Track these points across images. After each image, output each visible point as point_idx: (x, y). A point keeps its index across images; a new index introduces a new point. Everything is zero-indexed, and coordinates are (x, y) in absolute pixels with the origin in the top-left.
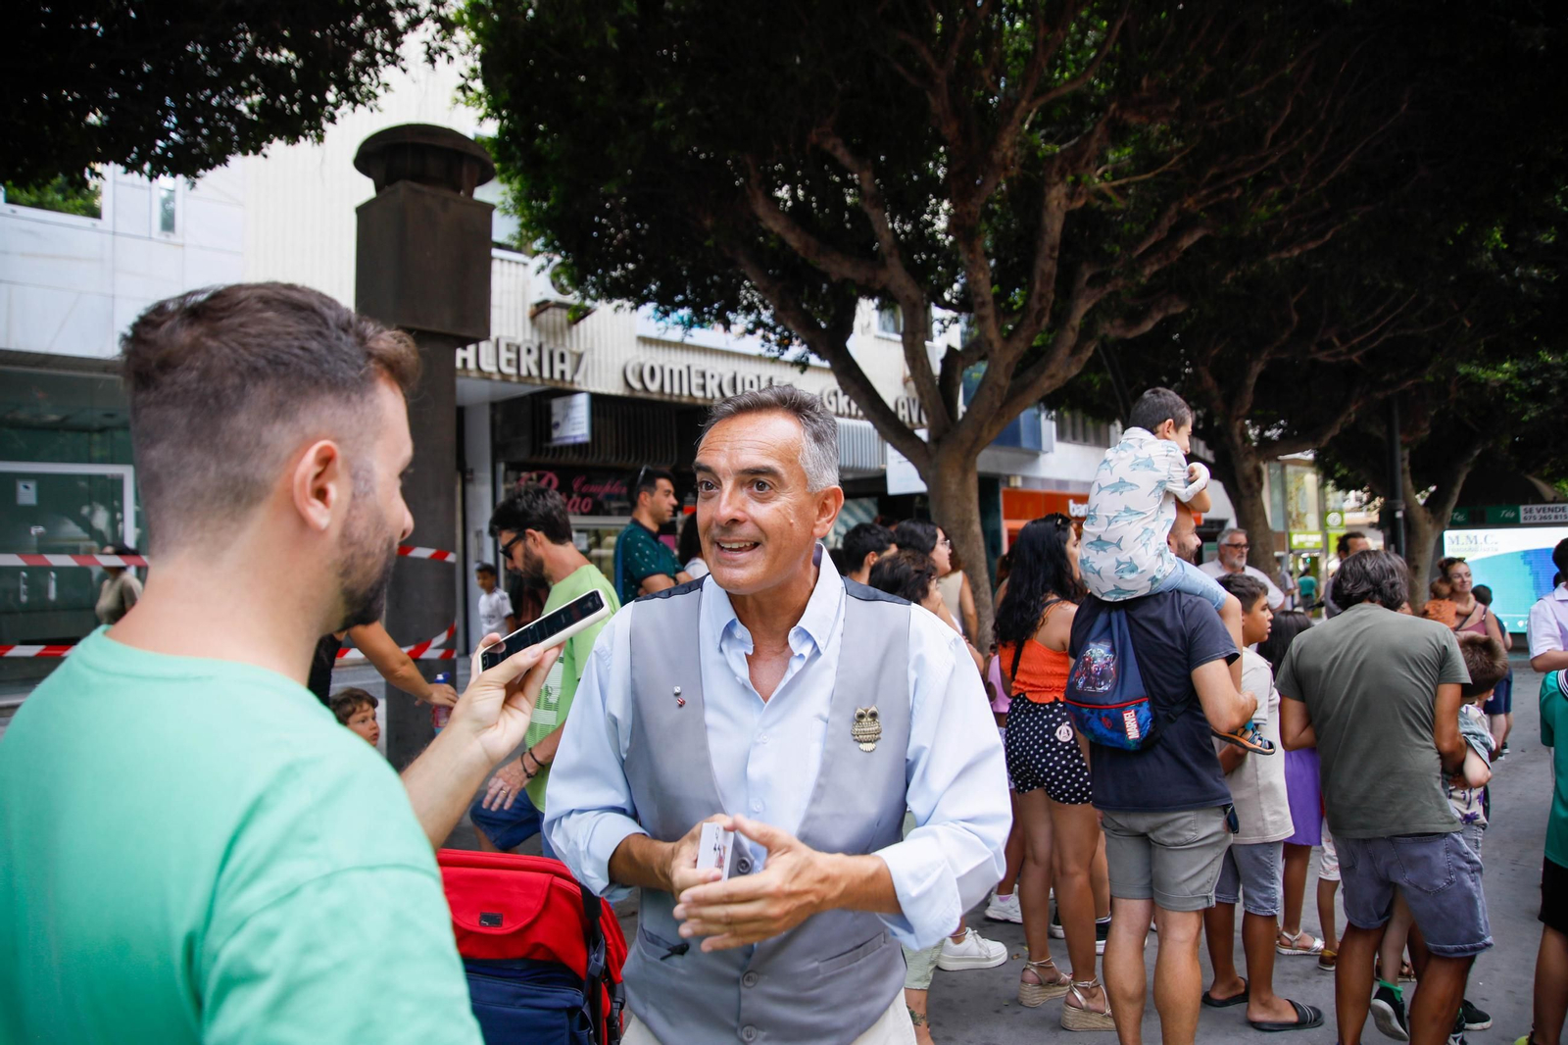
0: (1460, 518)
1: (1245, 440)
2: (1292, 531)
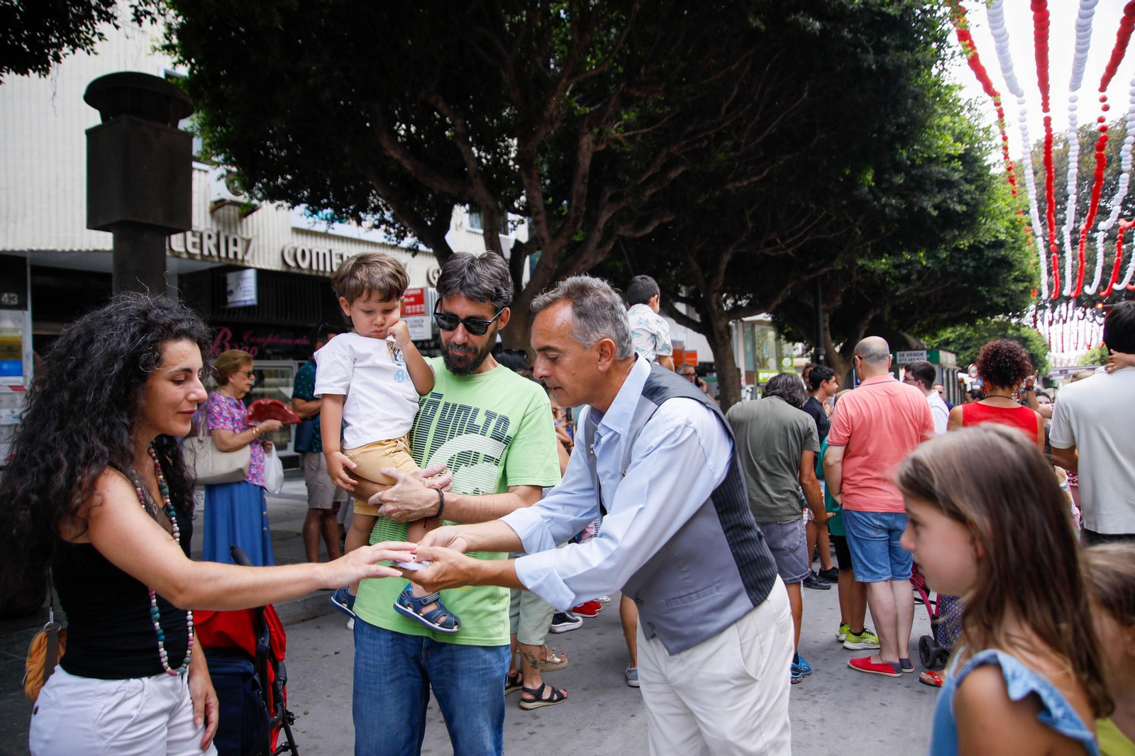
1: (719, 307)
2: (759, 370)
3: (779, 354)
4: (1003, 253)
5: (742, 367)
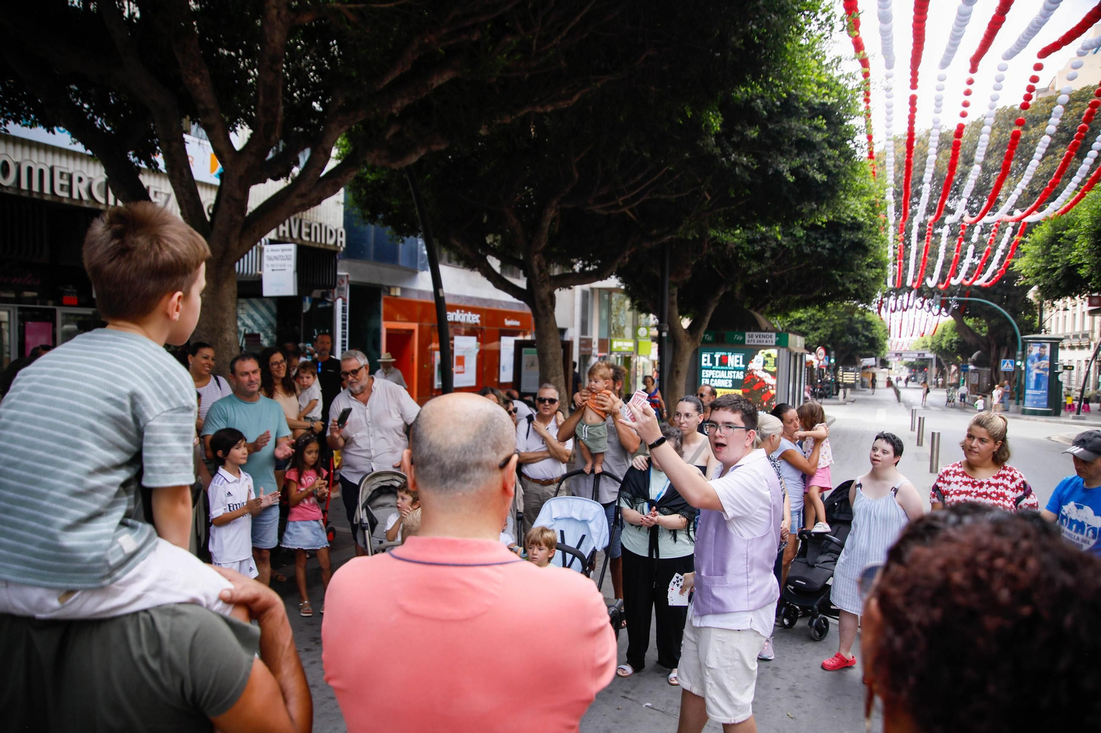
0: (709, 338)
1: (541, 271)
2: (613, 338)
3: (635, 323)
5: (595, 335)
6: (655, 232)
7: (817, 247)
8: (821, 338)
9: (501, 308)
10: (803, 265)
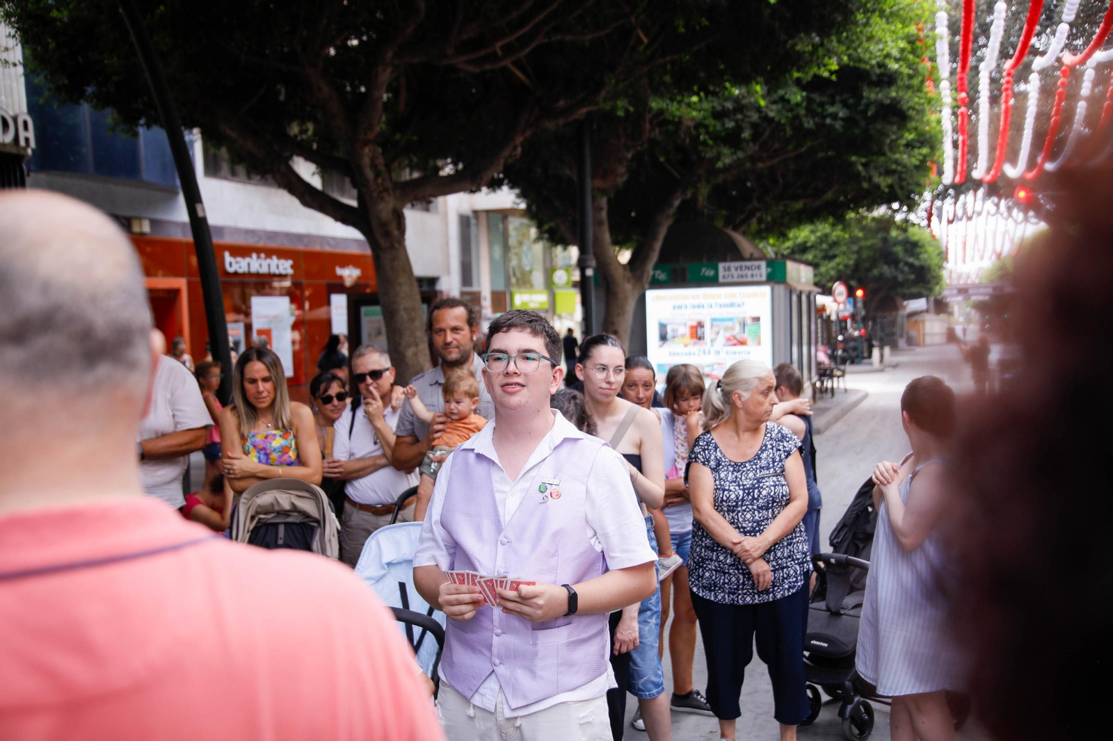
1: (377, 175)
2: (514, 289)
3: (548, 264)
4: (894, 94)
5: (485, 285)
6: (561, 103)
7: (824, 117)
8: (839, 271)
9: (328, 249)
10: (803, 149)
